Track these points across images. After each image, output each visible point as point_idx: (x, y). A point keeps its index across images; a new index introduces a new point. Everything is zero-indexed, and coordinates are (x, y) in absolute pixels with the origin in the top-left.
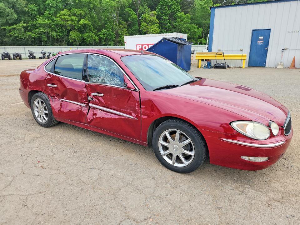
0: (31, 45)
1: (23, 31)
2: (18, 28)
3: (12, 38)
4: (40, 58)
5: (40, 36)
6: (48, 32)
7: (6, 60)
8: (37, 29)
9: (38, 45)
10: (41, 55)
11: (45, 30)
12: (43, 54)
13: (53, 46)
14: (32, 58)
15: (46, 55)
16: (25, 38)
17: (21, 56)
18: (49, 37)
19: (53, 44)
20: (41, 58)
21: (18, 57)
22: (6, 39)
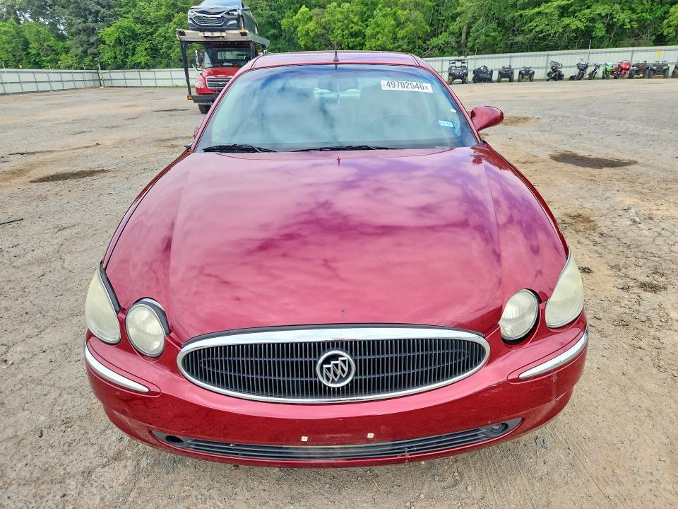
0: (566, 48)
1: (556, 17)
2: (548, 11)
3: (530, 36)
4: (572, 78)
5: (591, 25)
6: (611, 14)
7: (504, 82)
8: (589, 7)
9: (579, 48)
10: (575, 71)
11: (606, 11)
12: (581, 70)
13: (617, 47)
14: (555, 79)
15: (589, 70)
16: (555, 33)
17: (534, 73)
18: (610, 27)
19: (615, 44)
20: (573, 80)
21: (527, 75)
22: (520, 38)
